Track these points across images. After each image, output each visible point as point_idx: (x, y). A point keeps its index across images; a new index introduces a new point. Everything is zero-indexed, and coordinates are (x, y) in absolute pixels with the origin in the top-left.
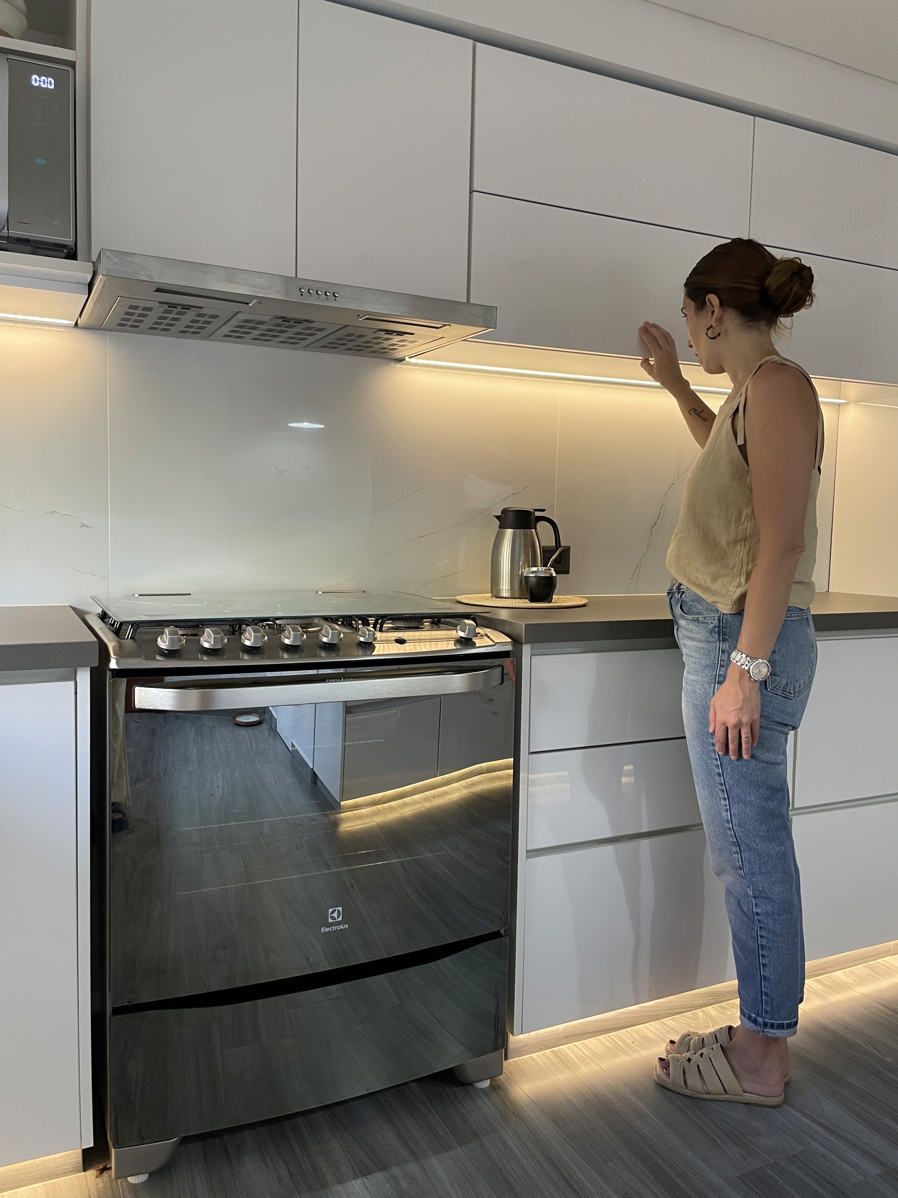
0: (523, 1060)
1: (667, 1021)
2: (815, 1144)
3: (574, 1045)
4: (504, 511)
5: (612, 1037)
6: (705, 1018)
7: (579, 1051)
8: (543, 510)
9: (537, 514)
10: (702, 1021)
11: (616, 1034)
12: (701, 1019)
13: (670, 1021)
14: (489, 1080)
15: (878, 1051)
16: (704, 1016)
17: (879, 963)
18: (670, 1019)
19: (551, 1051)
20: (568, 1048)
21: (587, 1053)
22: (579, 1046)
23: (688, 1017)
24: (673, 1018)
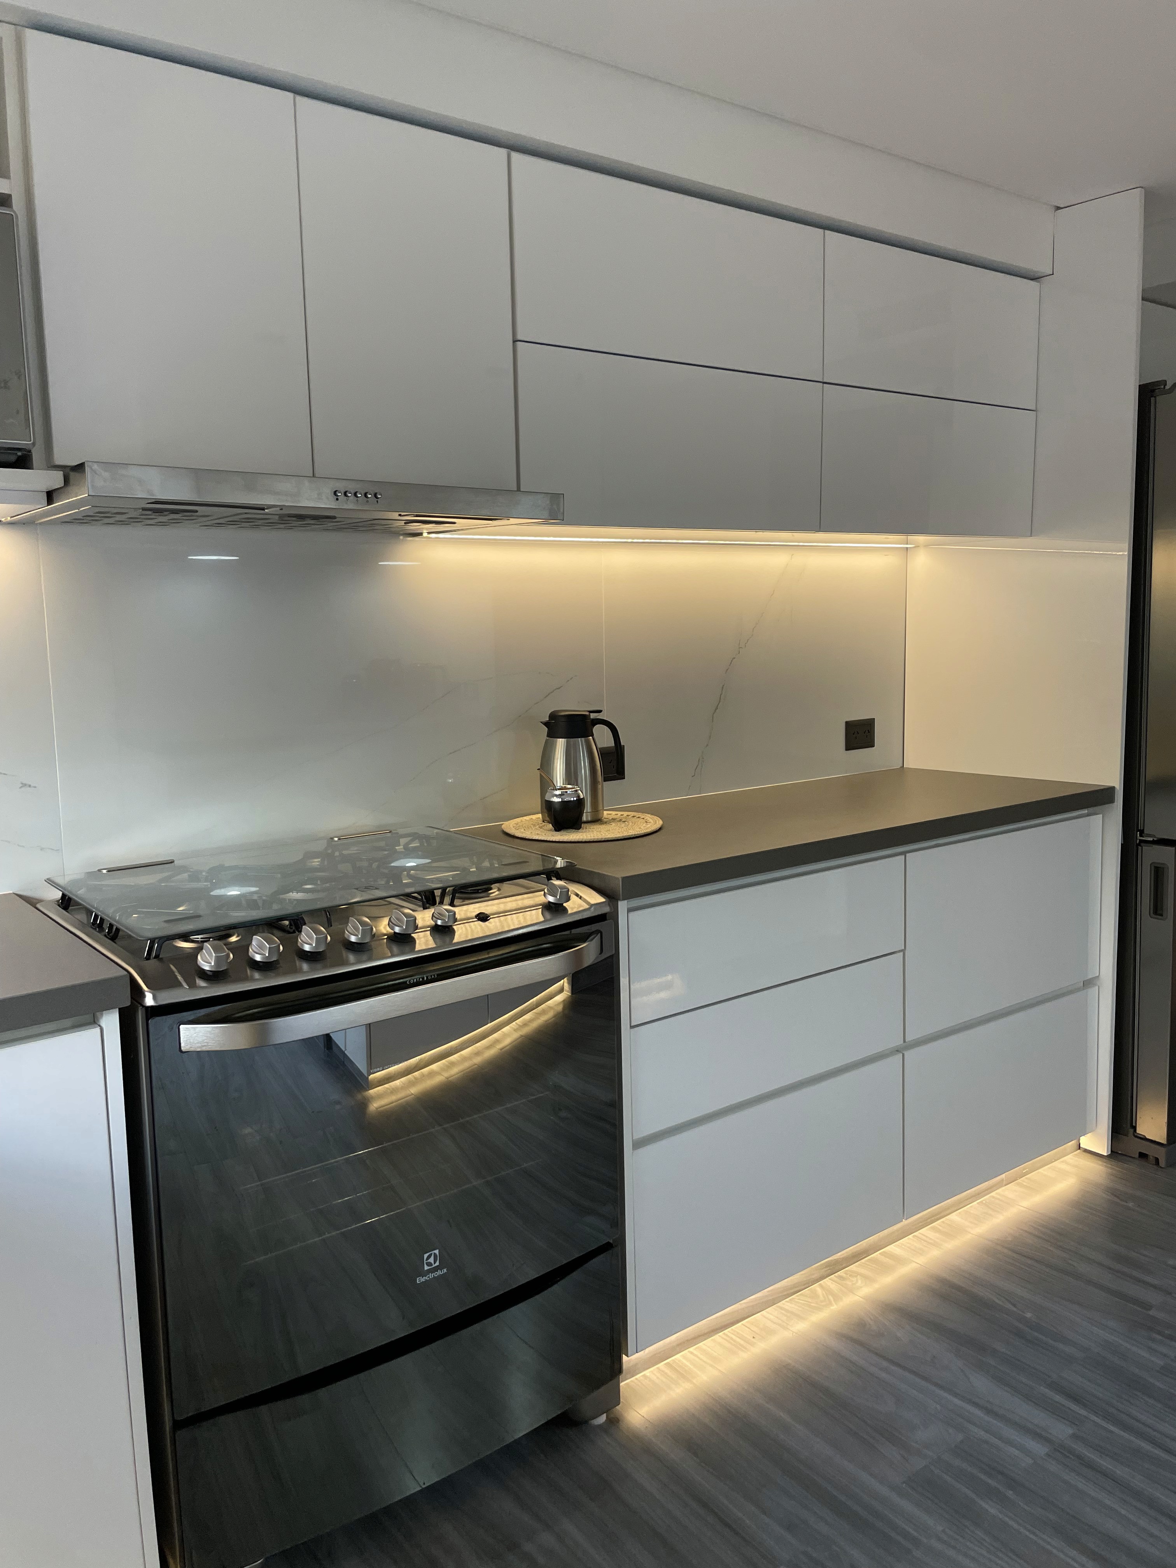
0: (636, 1381)
1: (784, 1304)
2: (976, 1430)
3: (689, 1352)
4: (553, 716)
5: (729, 1334)
6: (825, 1294)
7: (697, 1359)
8: (600, 711)
9: (593, 716)
10: (822, 1298)
11: (732, 1329)
12: (821, 1296)
13: (788, 1304)
14: (605, 1414)
15: (1014, 1305)
16: (824, 1293)
17: (993, 1197)
18: (787, 1302)
19: (665, 1364)
20: (684, 1357)
21: (705, 1359)
22: (695, 1352)
23: (806, 1296)
24: (790, 1300)
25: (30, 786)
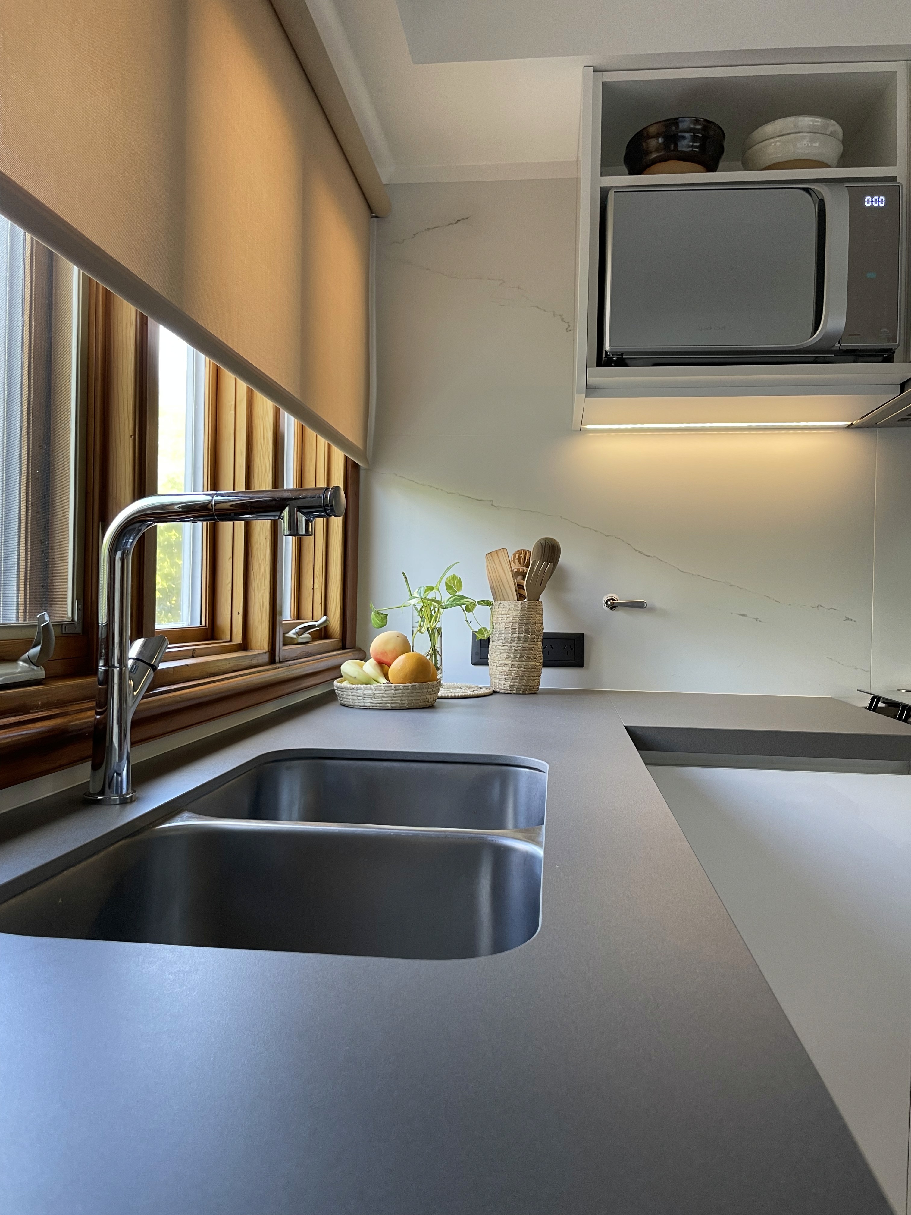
25: (851, 620)
